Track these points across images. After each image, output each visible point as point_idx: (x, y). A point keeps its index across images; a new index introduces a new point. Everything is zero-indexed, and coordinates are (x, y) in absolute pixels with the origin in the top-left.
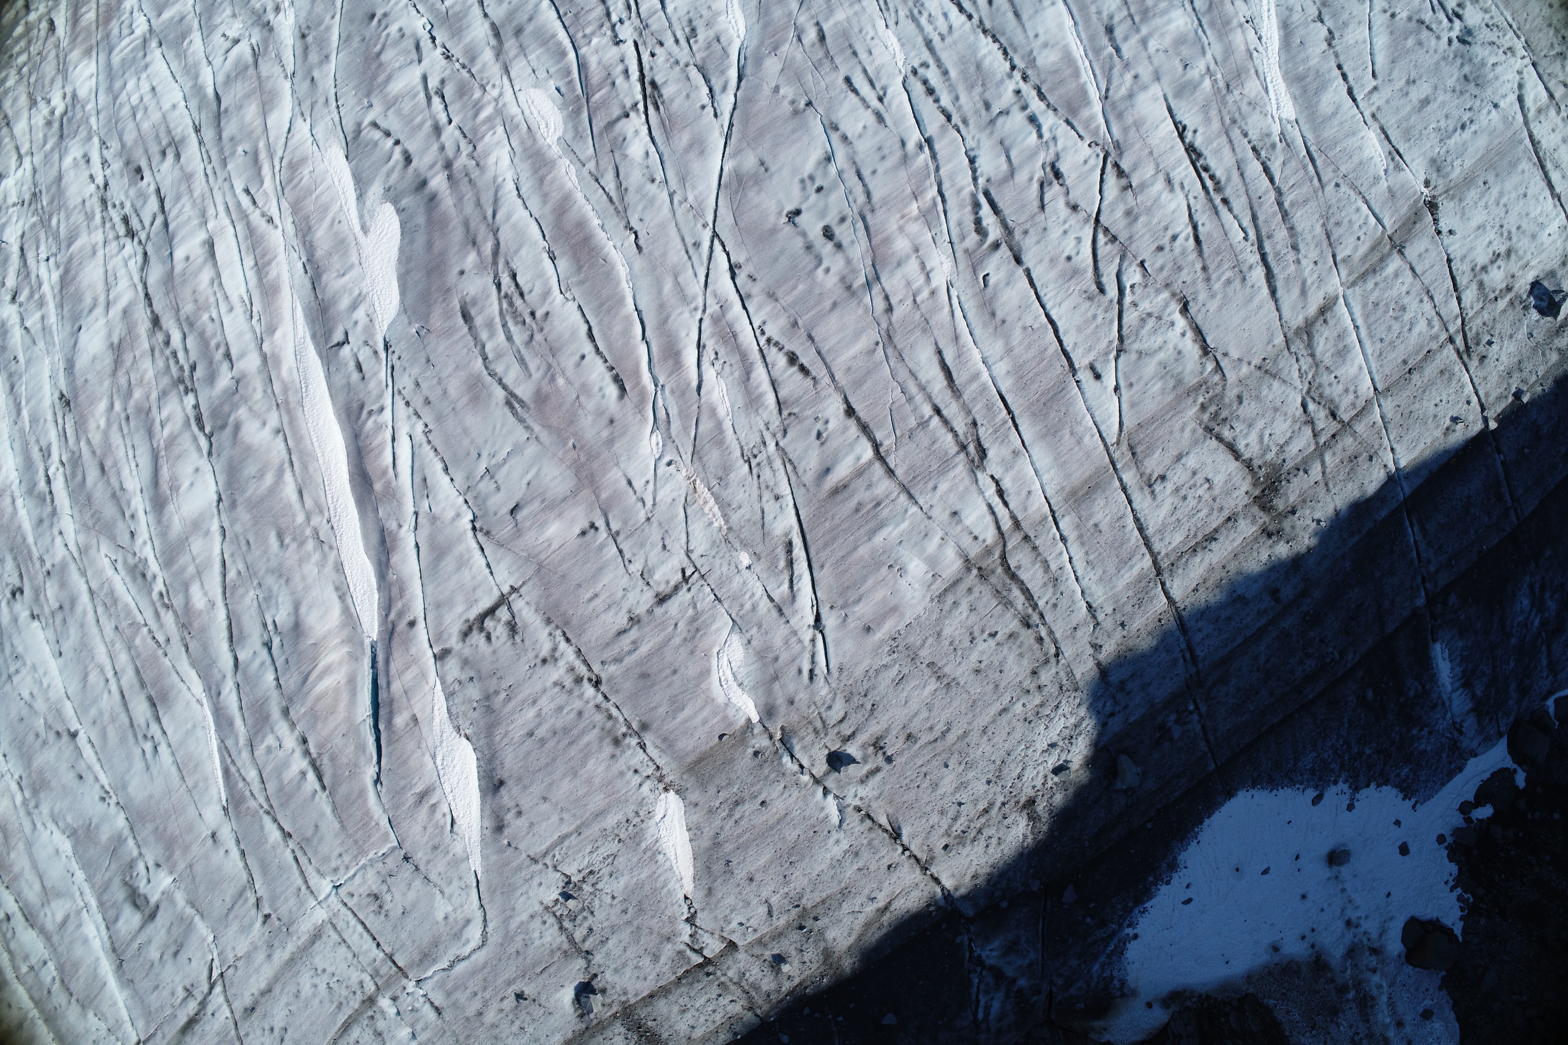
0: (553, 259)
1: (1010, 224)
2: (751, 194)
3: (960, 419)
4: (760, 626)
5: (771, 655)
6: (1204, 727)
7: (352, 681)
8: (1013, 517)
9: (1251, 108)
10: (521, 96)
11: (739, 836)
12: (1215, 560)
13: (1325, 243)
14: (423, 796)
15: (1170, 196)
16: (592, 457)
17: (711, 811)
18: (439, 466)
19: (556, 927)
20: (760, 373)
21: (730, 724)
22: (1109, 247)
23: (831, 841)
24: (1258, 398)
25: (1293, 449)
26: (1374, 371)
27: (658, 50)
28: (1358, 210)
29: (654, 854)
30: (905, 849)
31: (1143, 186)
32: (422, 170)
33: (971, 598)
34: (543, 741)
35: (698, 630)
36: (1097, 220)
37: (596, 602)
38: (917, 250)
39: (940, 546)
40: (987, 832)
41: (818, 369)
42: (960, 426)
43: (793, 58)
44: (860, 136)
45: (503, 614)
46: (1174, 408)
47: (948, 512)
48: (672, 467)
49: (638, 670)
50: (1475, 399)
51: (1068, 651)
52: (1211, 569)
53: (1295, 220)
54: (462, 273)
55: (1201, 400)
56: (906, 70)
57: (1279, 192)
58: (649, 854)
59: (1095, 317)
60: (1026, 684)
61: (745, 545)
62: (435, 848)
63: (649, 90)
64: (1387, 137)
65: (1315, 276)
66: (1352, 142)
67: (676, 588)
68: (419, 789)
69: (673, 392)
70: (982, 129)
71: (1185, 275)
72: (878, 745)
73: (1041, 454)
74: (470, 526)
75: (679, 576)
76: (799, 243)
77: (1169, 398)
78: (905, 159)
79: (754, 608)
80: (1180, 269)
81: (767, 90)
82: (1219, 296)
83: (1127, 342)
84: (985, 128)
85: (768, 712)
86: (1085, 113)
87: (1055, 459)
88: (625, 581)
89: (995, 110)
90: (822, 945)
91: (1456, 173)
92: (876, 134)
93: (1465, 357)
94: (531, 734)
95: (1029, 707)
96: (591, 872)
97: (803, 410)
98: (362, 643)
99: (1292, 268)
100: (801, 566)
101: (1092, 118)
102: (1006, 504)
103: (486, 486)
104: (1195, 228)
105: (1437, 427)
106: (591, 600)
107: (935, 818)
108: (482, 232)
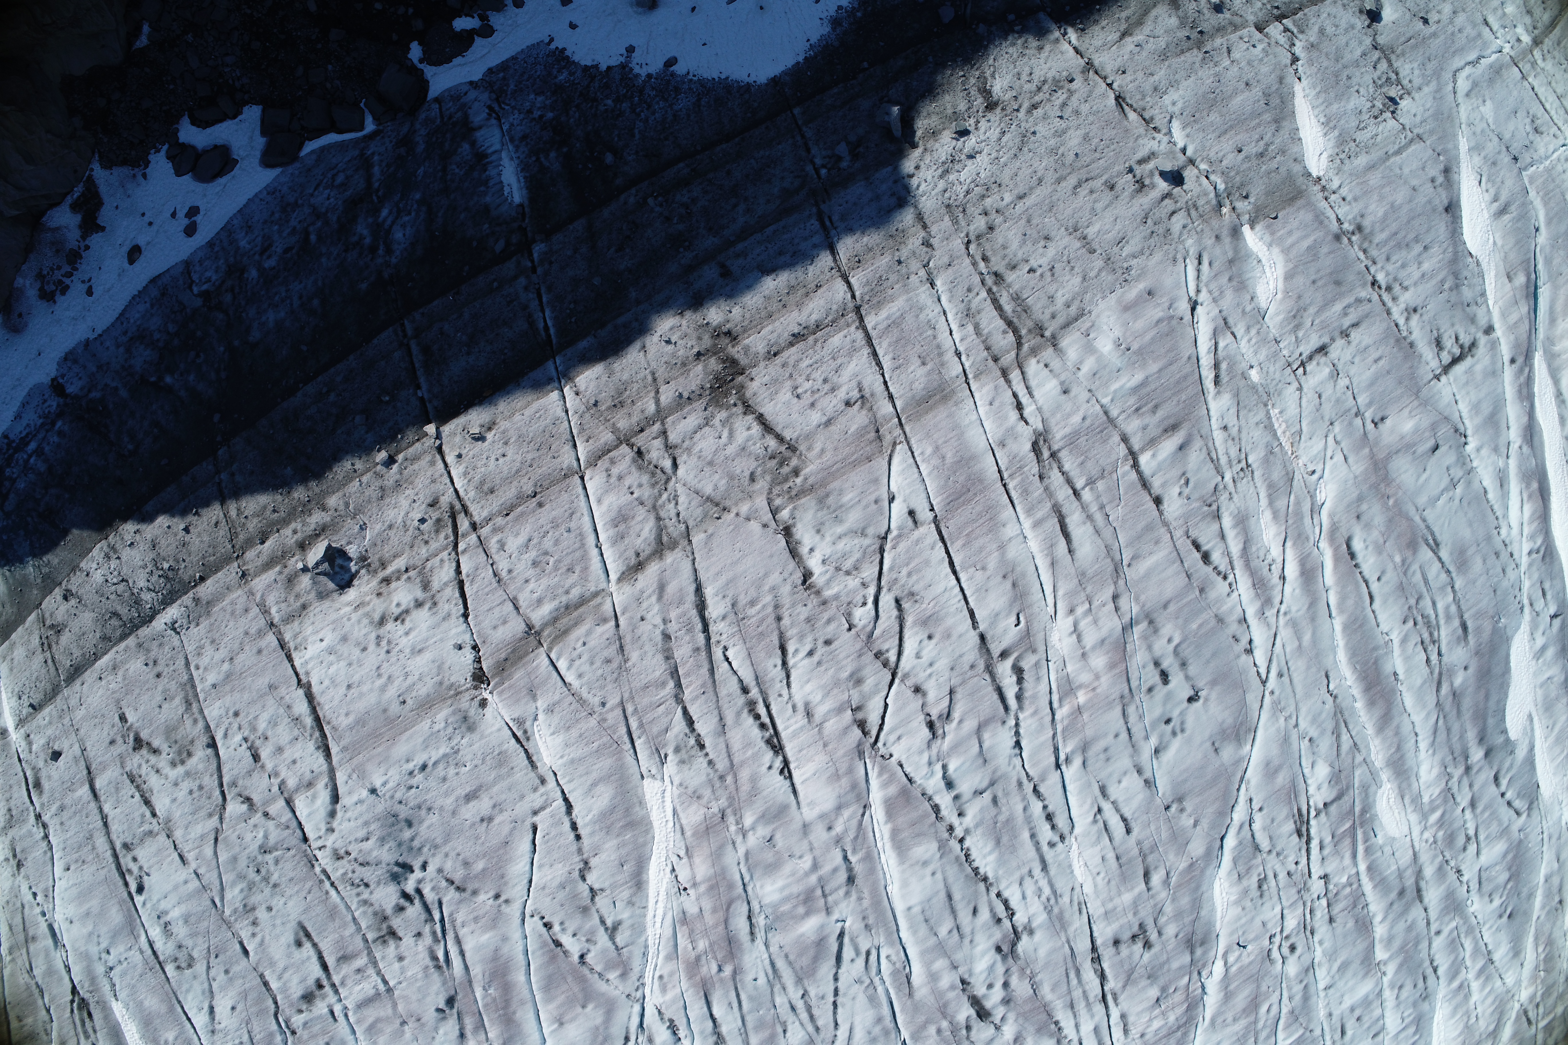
0: (1395, 674)
1: (987, 677)
2: (1230, 721)
3: (1056, 484)
4: (1243, 311)
5: (1234, 283)
6: (808, 150)
7: (1553, 321)
8: (1008, 382)
9: (700, 792)
10: (1406, 831)
11: (1259, 125)
12: (795, 314)
13: (627, 640)
14: (1502, 211)
15: (811, 698)
16: (1375, 487)
17: (1283, 152)
18: (1490, 496)
19: (1401, 75)
20: (1235, 548)
21: (1268, 227)
22: (885, 647)
23: (1180, 105)
24: (731, 477)
25: (693, 420)
26: (582, 497)
27: (1292, 867)
28: (580, 676)
29: (1328, 123)
30: (1110, 85)
31: (840, 710)
32: (1487, 767)
33: (1052, 309)
34: (1417, 240)
35: (1294, 317)
36: (894, 675)
37: (1376, 355)
38: (1084, 655)
39: (1081, 362)
40: (1033, 87)
41: (1185, 546)
42: (1055, 477)
43: (1177, 855)
44: (1125, 773)
45: (1446, 358)
46: (830, 474)
47: (1072, 394)
48: (1310, 469)
49: (1343, 289)
50: (450, 459)
51: (958, 244)
52: (799, 305)
53: (664, 667)
54: (1466, 668)
55: (799, 481)
56: (1071, 840)
57: (678, 699)
58: (1332, 124)
59: (909, 574)
60: (999, 220)
61: (1253, 388)
62: (1494, 163)
63: (1304, 829)
64: (529, 757)
65: (645, 605)
66: (576, 752)
67: (1310, 358)
68: (1507, 218)
69: (1307, 539)
70: (1004, 776)
71: (803, 613)
72: (1141, 186)
73: (977, 441)
74: (1469, 439)
75: (1308, 368)
76: (1192, 670)
77: (835, 485)
78: (1084, 748)
79: (1248, 329)
80: (808, 620)
81: (1205, 824)
82: (767, 588)
83: (877, 546)
84: (1000, 777)
85: (1236, 232)
86: (893, 790)
87: (962, 434)
88: (1353, 370)
89: (987, 796)
90: (1180, 13)
91: (442, 714)
92: (1110, 775)
93: (458, 507)
94: (1426, 248)
95: (997, 197)
96: (1376, 118)
97: (1200, 508)
98: (1545, 352)
99: (673, 615)
100: (1206, 361)
101: (885, 785)
102: (1015, 395)
103: (1457, 473)
104: (784, 663)
105: (504, 432)
106: (1380, 358)
107: (1085, 108)
108: (1448, 705)
